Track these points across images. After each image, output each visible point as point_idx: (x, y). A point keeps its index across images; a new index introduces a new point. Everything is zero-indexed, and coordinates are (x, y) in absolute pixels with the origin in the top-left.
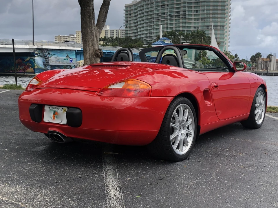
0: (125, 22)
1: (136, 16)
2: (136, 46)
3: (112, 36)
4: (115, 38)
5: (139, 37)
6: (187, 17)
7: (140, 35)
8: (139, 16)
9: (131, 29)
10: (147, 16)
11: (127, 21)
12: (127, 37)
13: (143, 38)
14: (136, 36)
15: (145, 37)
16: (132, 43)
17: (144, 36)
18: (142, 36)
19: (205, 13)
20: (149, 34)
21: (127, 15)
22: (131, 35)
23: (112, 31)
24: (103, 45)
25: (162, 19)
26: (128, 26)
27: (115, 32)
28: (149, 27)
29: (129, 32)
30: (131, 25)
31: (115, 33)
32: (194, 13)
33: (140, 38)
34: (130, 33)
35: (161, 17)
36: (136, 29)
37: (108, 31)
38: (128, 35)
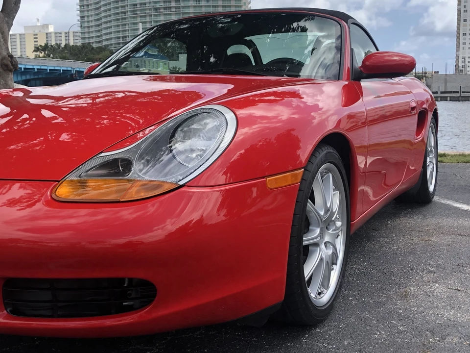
0: (79, 18)
1: (98, 9)
2: (100, 59)
3: (58, 42)
4: (63, 45)
5: (105, 43)
6: (182, 11)
7: (107, 40)
8: (103, 9)
9: (91, 30)
10: (117, 8)
11: (82, 17)
12: (85, 43)
13: (111, 45)
14: (99, 42)
15: (115, 44)
16: (94, 54)
17: (113, 41)
18: (109, 42)
19: (211, 4)
20: (121, 39)
21: (82, 7)
22: (91, 41)
23: (58, 34)
24: (44, 57)
25: (142, 13)
26: (86, 25)
27: (63, 35)
28: (121, 27)
29: (87, 35)
30: (91, 24)
31: (63, 38)
32: (193, 5)
33: (108, 45)
34: (89, 38)
35: (141, 10)
36: (99, 31)
37: (50, 33)
38: (87, 41)
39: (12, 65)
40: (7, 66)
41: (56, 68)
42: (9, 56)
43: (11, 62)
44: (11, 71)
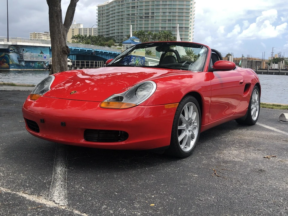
0: (97, 21)
1: (108, 16)
2: (108, 44)
3: (86, 34)
4: (88, 36)
5: (111, 35)
6: (155, 18)
7: (112, 33)
8: (111, 16)
9: (104, 27)
10: (119, 16)
11: (99, 21)
12: (100, 35)
13: (114, 36)
14: (108, 35)
15: (116, 36)
16: (105, 41)
17: (116, 34)
18: (113, 35)
19: (172, 15)
20: (120, 33)
21: (99, 15)
22: (103, 34)
23: (85, 30)
24: (77, 42)
25: (132, 19)
26: (101, 25)
27: (88, 30)
28: (120, 27)
29: (101, 31)
30: (104, 24)
31: (88, 32)
32: (162, 15)
33: (112, 37)
34: (102, 32)
35: (132, 17)
36: (108, 28)
37: (81, 29)
38: (101, 34)
39: (67, 51)
40: (65, 51)
41: (84, 49)
42: (66, 47)
43: (67, 50)
44: (66, 54)
